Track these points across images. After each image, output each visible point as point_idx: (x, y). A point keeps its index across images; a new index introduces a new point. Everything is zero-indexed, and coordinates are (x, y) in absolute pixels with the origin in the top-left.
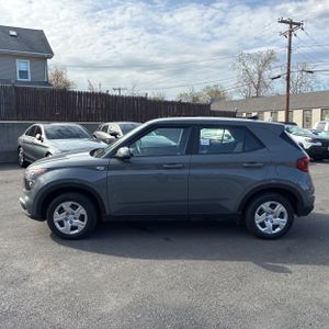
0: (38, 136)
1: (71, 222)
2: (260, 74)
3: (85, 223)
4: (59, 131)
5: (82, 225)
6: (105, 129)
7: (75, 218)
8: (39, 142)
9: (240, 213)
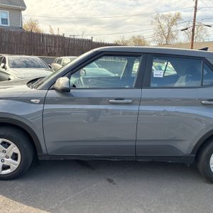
0: (2, 65)
1: (3, 161)
3: (18, 162)
4: (25, 62)
5: (15, 165)
6: (59, 62)
7: (7, 157)
8: (4, 70)
9: (194, 155)
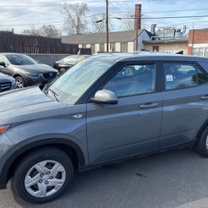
1: (47, 183)
2: (79, 19)
3: (63, 180)
7: (51, 178)
